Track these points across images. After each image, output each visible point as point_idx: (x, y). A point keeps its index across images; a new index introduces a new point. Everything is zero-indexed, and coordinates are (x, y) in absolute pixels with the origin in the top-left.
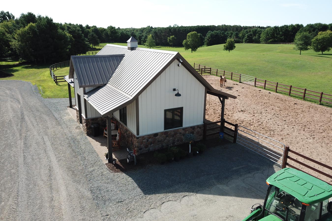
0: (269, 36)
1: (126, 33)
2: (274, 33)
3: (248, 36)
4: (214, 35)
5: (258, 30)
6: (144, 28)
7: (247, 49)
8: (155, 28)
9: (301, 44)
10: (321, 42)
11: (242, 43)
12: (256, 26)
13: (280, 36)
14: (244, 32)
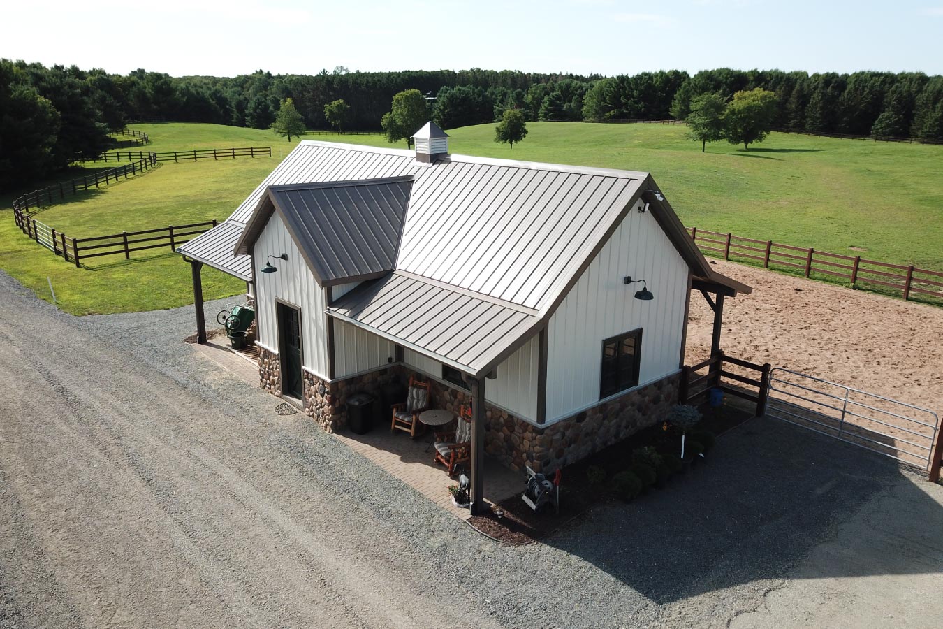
0: (605, 101)
1: (198, 93)
2: (617, 92)
3: (551, 103)
4: (457, 98)
5: (573, 85)
6: (247, 78)
7: (555, 136)
8: (279, 77)
9: (705, 126)
10: (743, 119)
11: (537, 120)
12: (564, 74)
13: (635, 102)
14: (537, 89)
